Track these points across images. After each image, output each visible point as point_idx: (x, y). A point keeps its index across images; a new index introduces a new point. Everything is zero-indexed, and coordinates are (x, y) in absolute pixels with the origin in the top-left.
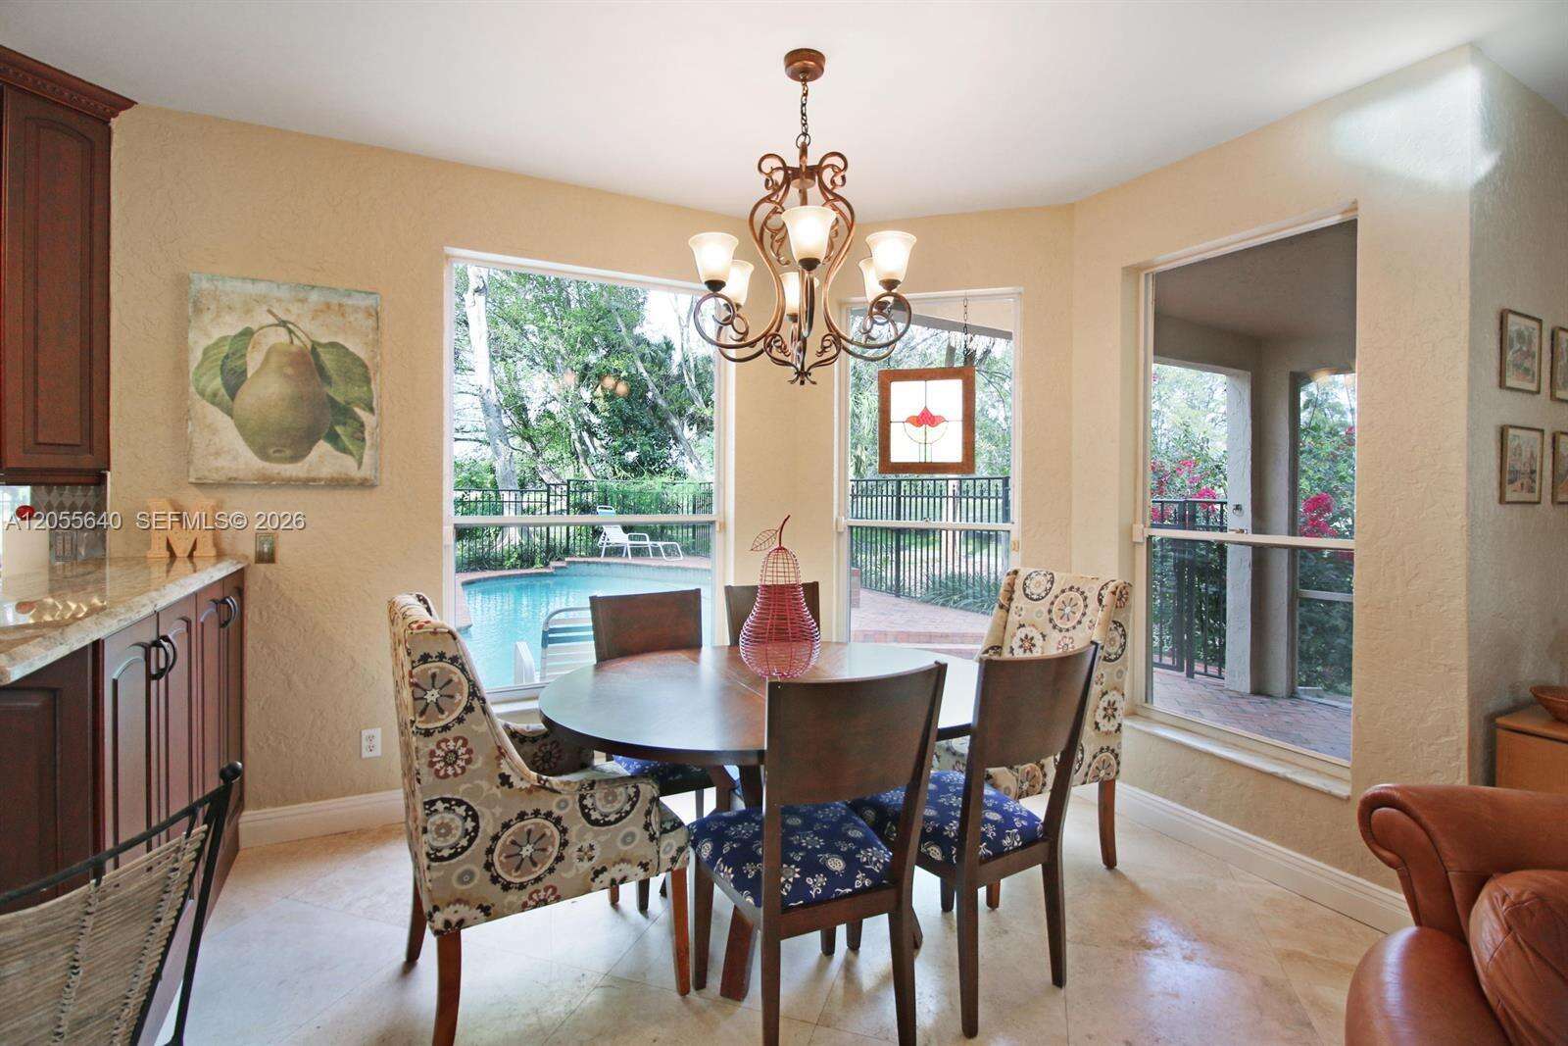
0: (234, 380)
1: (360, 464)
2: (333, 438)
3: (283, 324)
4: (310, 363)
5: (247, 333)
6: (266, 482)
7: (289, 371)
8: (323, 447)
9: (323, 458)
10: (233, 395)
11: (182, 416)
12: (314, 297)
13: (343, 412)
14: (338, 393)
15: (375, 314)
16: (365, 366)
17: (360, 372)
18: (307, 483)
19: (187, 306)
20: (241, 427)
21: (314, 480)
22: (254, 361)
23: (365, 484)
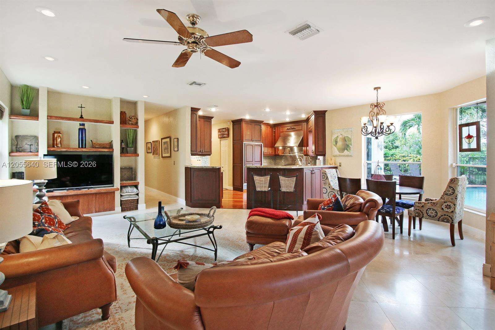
0: (336, 142)
1: (350, 153)
2: (347, 149)
3: (341, 134)
4: (344, 140)
5: (338, 136)
6: (340, 156)
7: (342, 141)
8: (346, 151)
9: (346, 152)
10: (336, 144)
11: (332, 147)
12: (345, 130)
13: (348, 146)
14: (348, 143)
15: (352, 131)
16: (350, 139)
17: (350, 140)
18: (344, 156)
19: (332, 134)
20: (337, 149)
21: (345, 155)
22: (338, 140)
23: (351, 156)
